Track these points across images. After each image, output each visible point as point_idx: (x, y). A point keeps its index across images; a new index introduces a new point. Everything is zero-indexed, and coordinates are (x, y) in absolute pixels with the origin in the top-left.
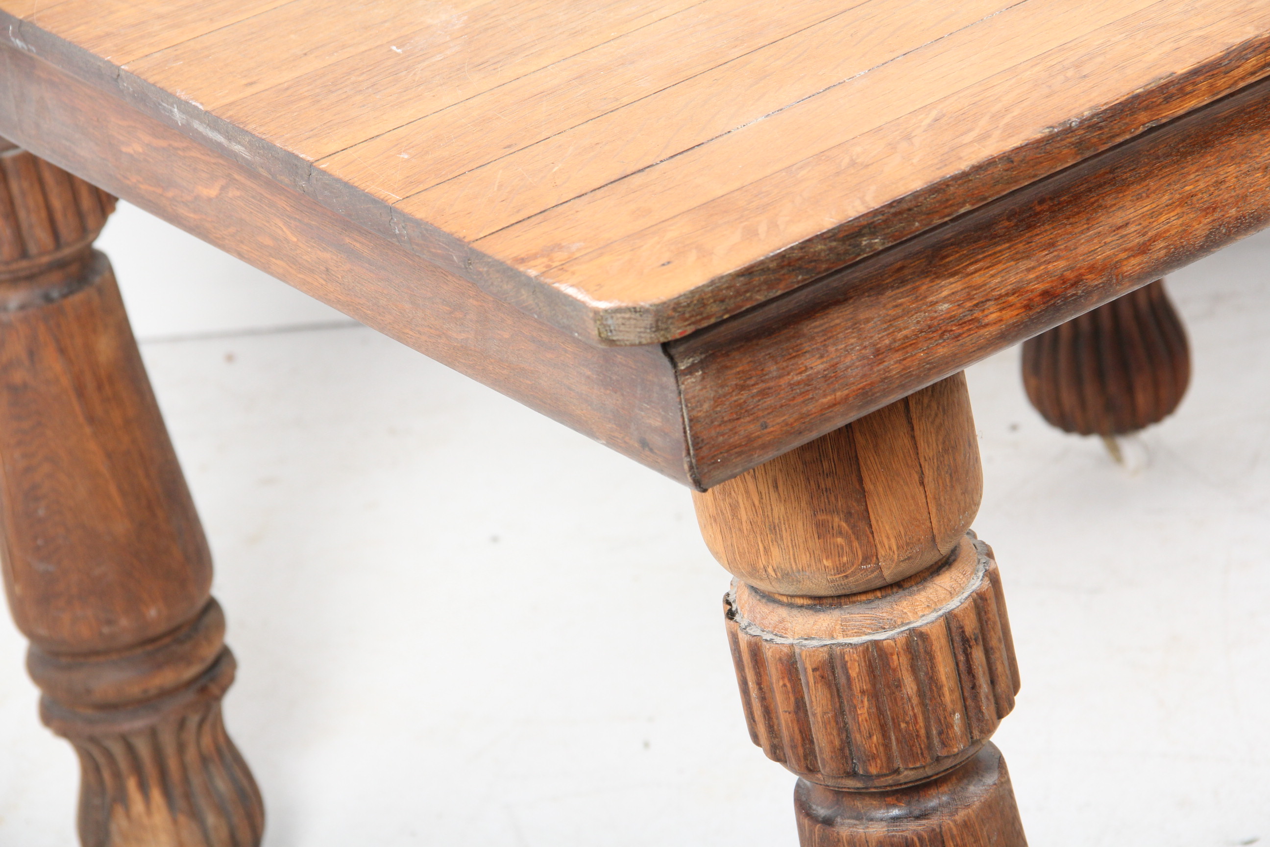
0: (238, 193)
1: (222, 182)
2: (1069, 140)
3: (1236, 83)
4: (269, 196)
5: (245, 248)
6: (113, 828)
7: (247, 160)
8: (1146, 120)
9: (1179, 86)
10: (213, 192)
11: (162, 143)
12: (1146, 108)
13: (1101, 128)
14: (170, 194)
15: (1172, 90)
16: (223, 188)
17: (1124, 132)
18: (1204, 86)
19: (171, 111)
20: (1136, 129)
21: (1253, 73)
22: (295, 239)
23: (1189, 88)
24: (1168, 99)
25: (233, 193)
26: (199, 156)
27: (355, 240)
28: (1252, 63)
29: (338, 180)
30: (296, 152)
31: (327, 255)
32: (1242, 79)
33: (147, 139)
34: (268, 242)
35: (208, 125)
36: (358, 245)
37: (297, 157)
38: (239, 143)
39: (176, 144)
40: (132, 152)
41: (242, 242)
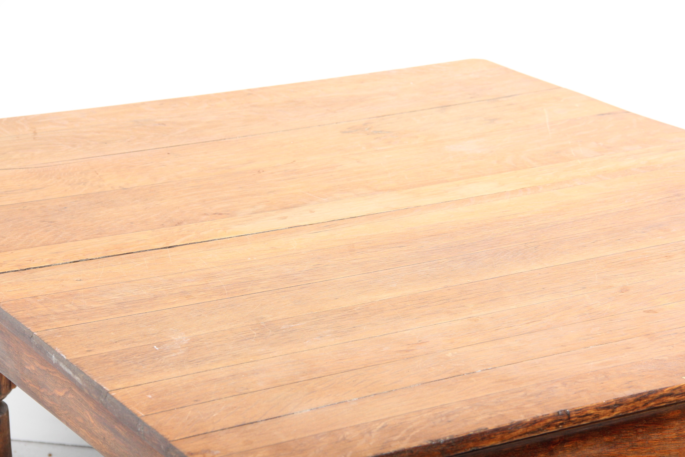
0: (72, 397)
1: (67, 390)
2: (438, 448)
3: (512, 438)
4: (86, 401)
5: (70, 421)
7: (79, 384)
8: (472, 446)
9: (488, 434)
10: (61, 394)
11: (44, 368)
12: (473, 441)
13: (453, 446)
14: (42, 391)
15: (486, 435)
16: (66, 393)
17: (462, 449)
18: (499, 436)
19: (52, 357)
20: (468, 449)
21: (520, 435)
22: (93, 422)
23: (493, 436)
24: (483, 439)
25: (70, 396)
26: (59, 376)
27: (120, 428)
28: (521, 431)
29: (118, 402)
30: (102, 385)
31: (105, 432)
32: (516, 437)
33: (38, 365)
34: (81, 420)
35: (66, 366)
36: (120, 430)
37: (102, 388)
38: (78, 376)
39: (50, 370)
40: (30, 369)
41: (69, 418)
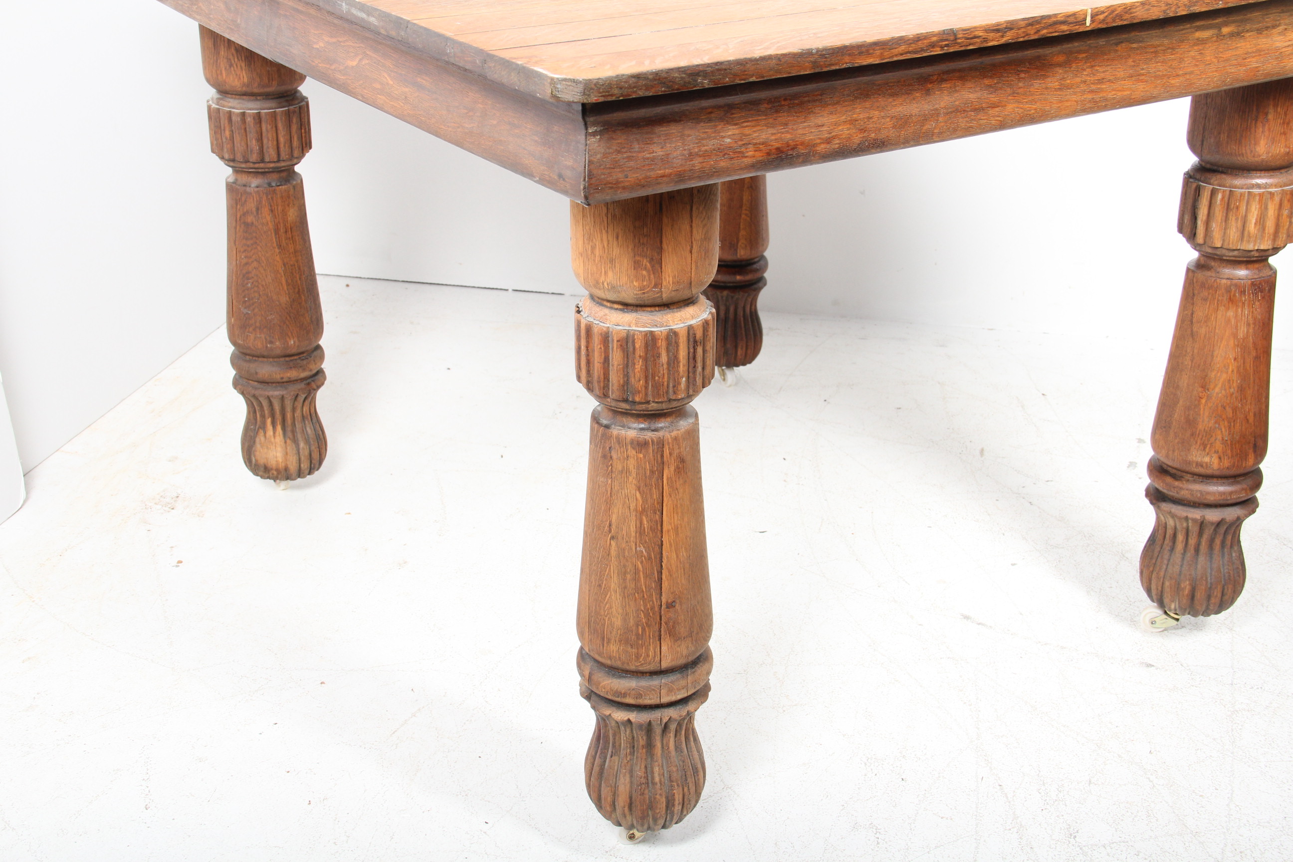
0: (367, 62)
1: (360, 57)
2: (810, 59)
3: (892, 57)
4: (383, 61)
5: (366, 92)
6: (257, 440)
7: (375, 25)
8: (848, 61)
9: (866, 48)
10: (354, 63)
11: (334, 40)
12: (850, 55)
13: (826, 58)
14: (333, 67)
15: (864, 49)
16: (361, 60)
17: (836, 64)
18: (878, 52)
19: (341, 5)
20: (843, 64)
21: (902, 54)
22: (392, 83)
23: (871, 51)
24: (861, 53)
25: (365, 61)
26: (351, 44)
27: (424, 79)
28: (903, 48)
29: (421, 27)
30: (402, 16)
31: (407, 90)
32: (896, 55)
33: (326, 39)
34: (378, 86)
35: (359, 9)
36: (424, 82)
37: (402, 19)
38: (373, 16)
39: (341, 40)
40: (318, 47)
41: (365, 88)
